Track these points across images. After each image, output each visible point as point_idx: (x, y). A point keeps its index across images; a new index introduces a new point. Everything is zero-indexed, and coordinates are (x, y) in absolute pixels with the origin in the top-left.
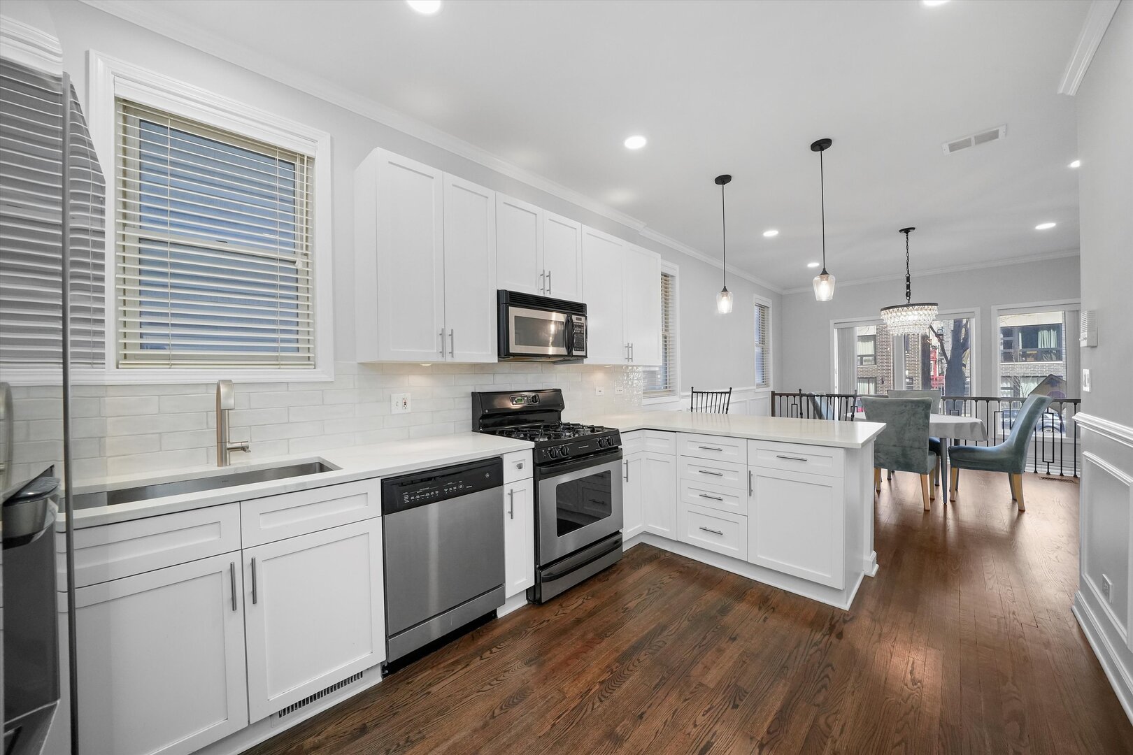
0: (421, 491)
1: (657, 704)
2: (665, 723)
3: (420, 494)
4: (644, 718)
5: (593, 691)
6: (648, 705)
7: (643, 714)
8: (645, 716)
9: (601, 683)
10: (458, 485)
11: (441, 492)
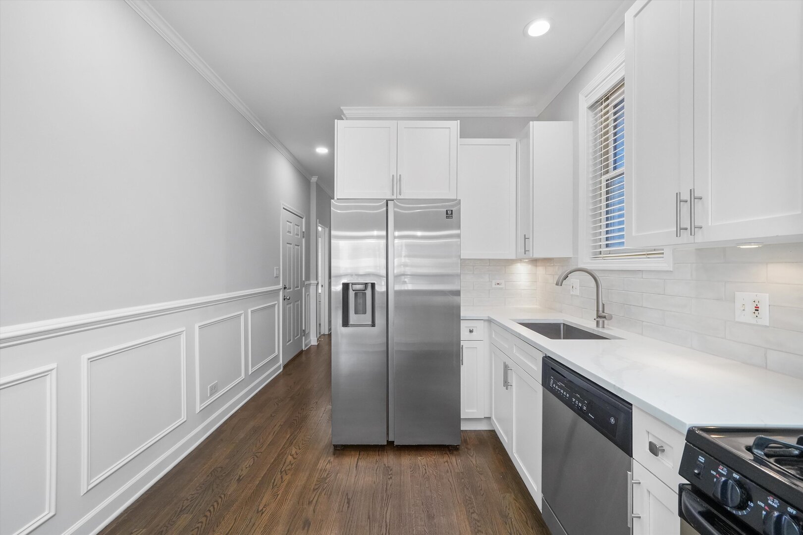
0: (559, 383)
3: (559, 386)
10: (583, 403)
11: (570, 398)
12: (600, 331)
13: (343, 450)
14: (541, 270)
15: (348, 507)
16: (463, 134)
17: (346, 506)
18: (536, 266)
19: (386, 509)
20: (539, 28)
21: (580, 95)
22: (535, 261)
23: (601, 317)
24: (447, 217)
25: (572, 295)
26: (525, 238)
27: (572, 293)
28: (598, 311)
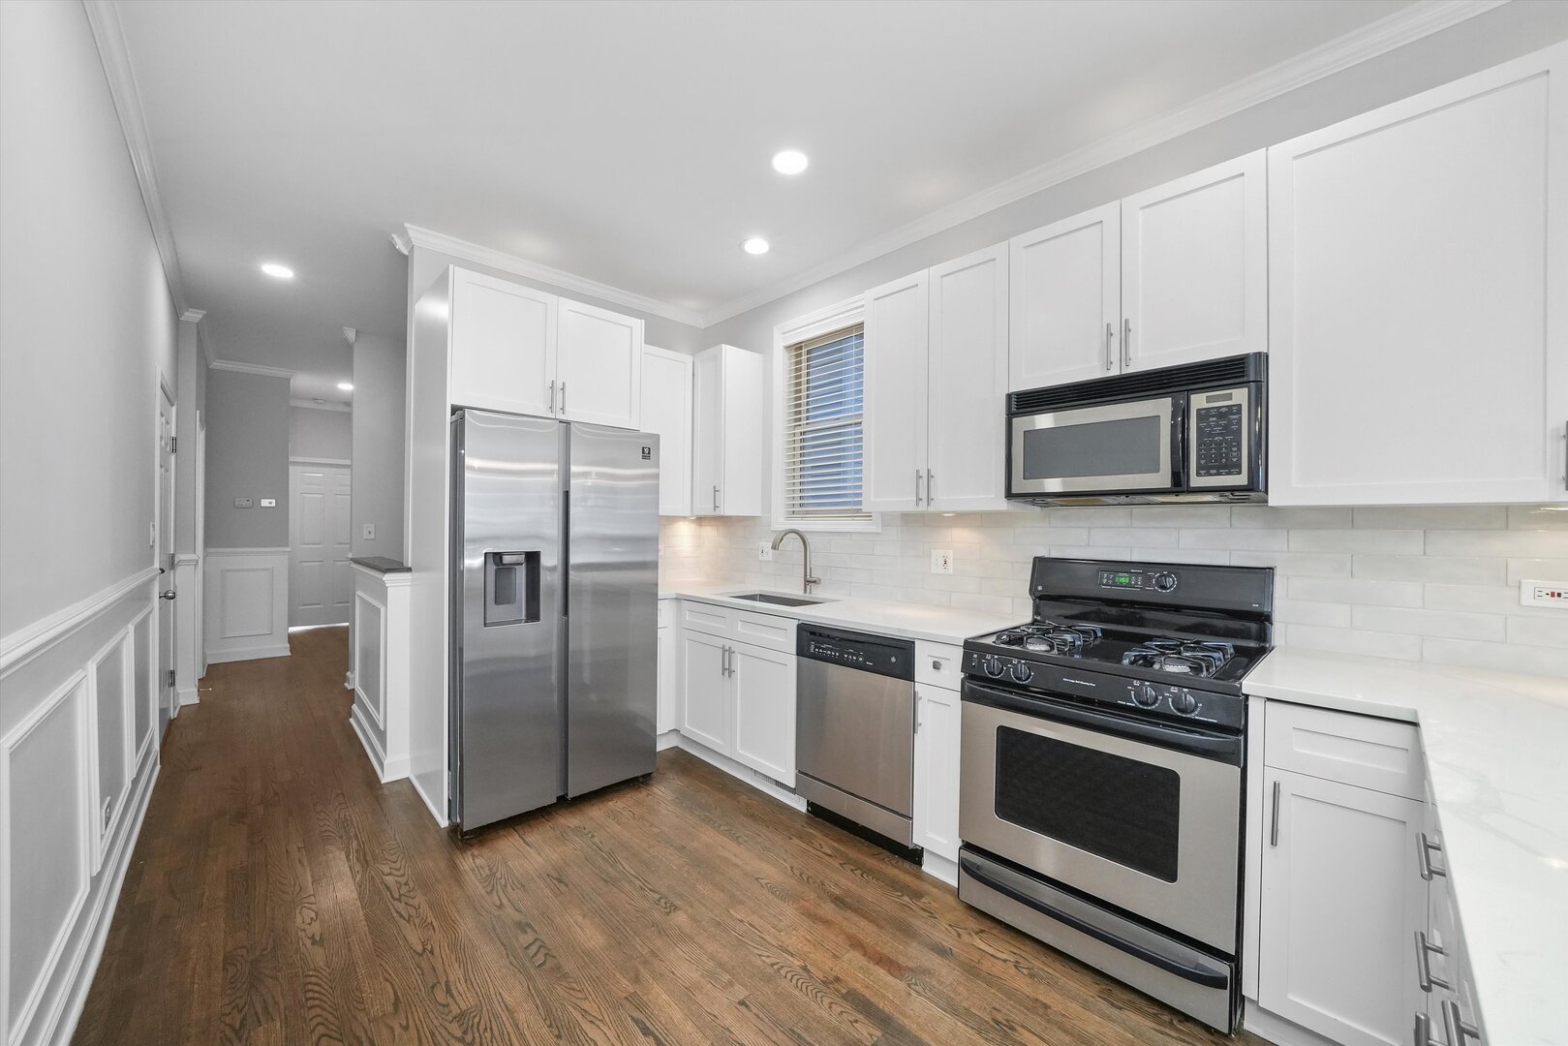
0: (824, 646)
1: (762, 1028)
2: (728, 1030)
3: (823, 649)
4: (739, 1007)
5: (791, 959)
6: (762, 1015)
7: (747, 1006)
8: (743, 1009)
9: (805, 968)
10: (858, 656)
11: (841, 655)
12: (807, 597)
13: (481, 834)
14: (710, 532)
15: (566, 885)
16: (650, 339)
17: (562, 887)
18: (701, 526)
19: (619, 865)
20: (757, 246)
21: (775, 329)
22: (700, 520)
23: (809, 582)
24: (644, 457)
25: (760, 561)
26: (715, 491)
27: (760, 558)
28: (805, 575)
